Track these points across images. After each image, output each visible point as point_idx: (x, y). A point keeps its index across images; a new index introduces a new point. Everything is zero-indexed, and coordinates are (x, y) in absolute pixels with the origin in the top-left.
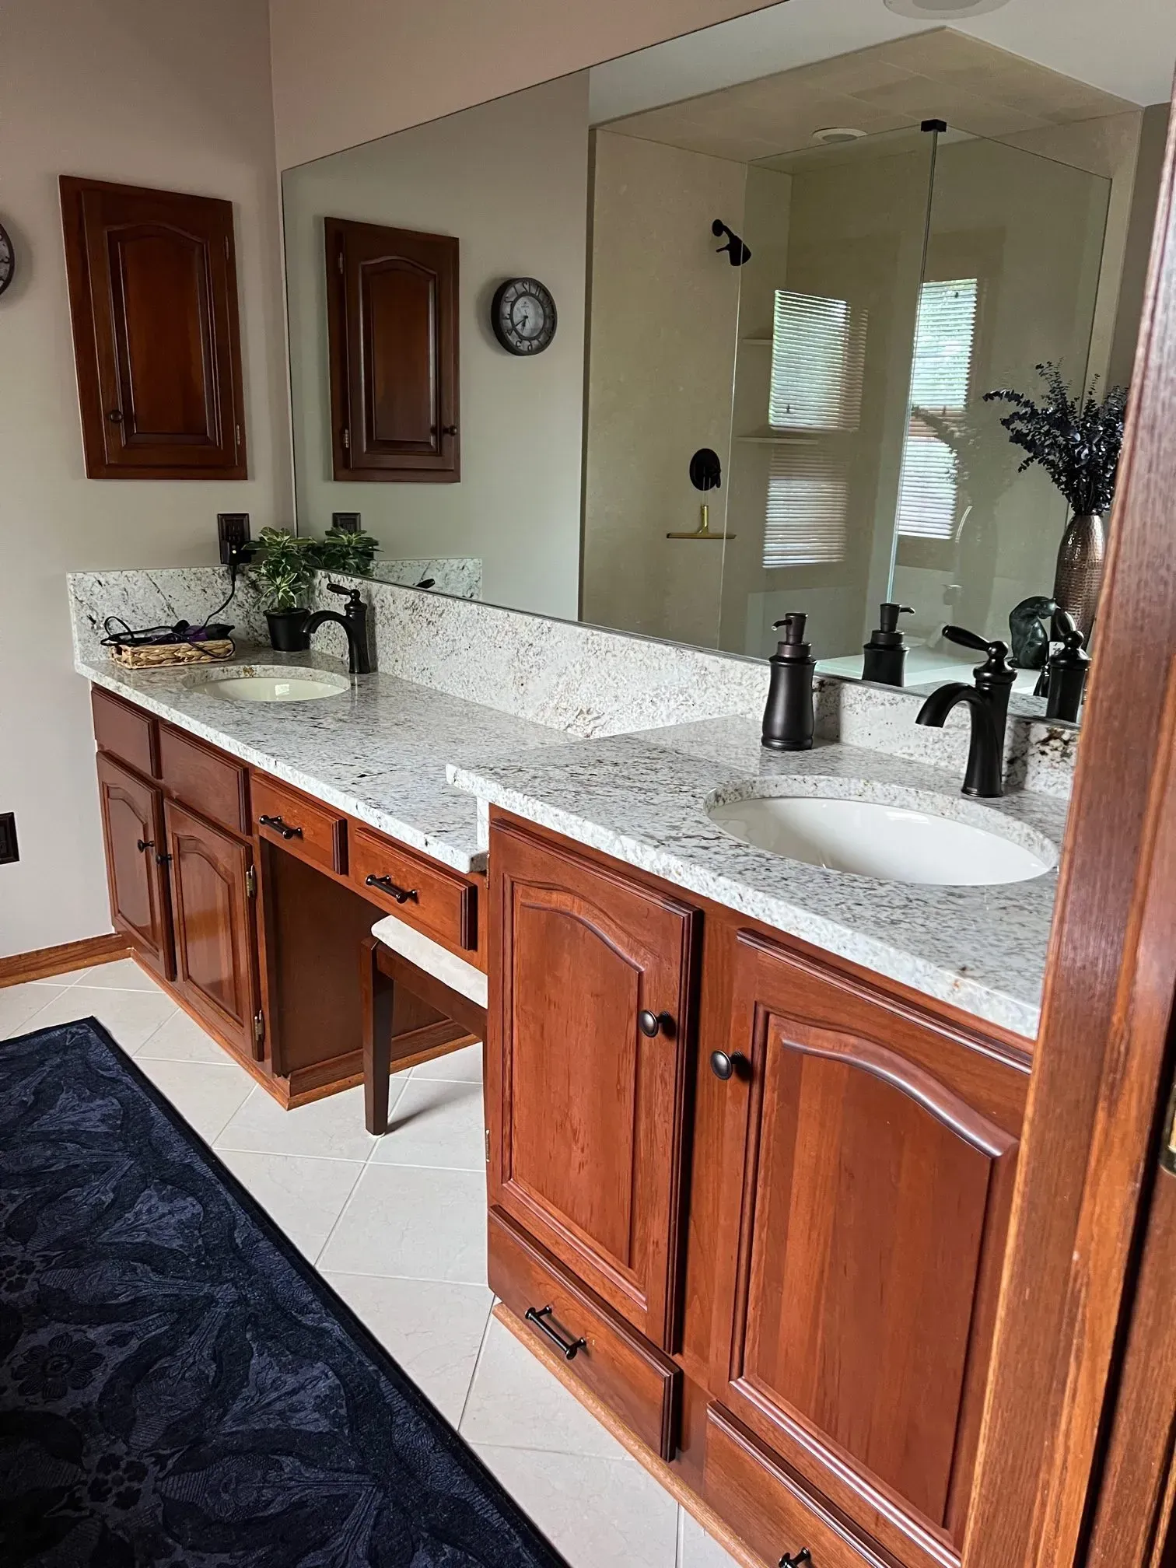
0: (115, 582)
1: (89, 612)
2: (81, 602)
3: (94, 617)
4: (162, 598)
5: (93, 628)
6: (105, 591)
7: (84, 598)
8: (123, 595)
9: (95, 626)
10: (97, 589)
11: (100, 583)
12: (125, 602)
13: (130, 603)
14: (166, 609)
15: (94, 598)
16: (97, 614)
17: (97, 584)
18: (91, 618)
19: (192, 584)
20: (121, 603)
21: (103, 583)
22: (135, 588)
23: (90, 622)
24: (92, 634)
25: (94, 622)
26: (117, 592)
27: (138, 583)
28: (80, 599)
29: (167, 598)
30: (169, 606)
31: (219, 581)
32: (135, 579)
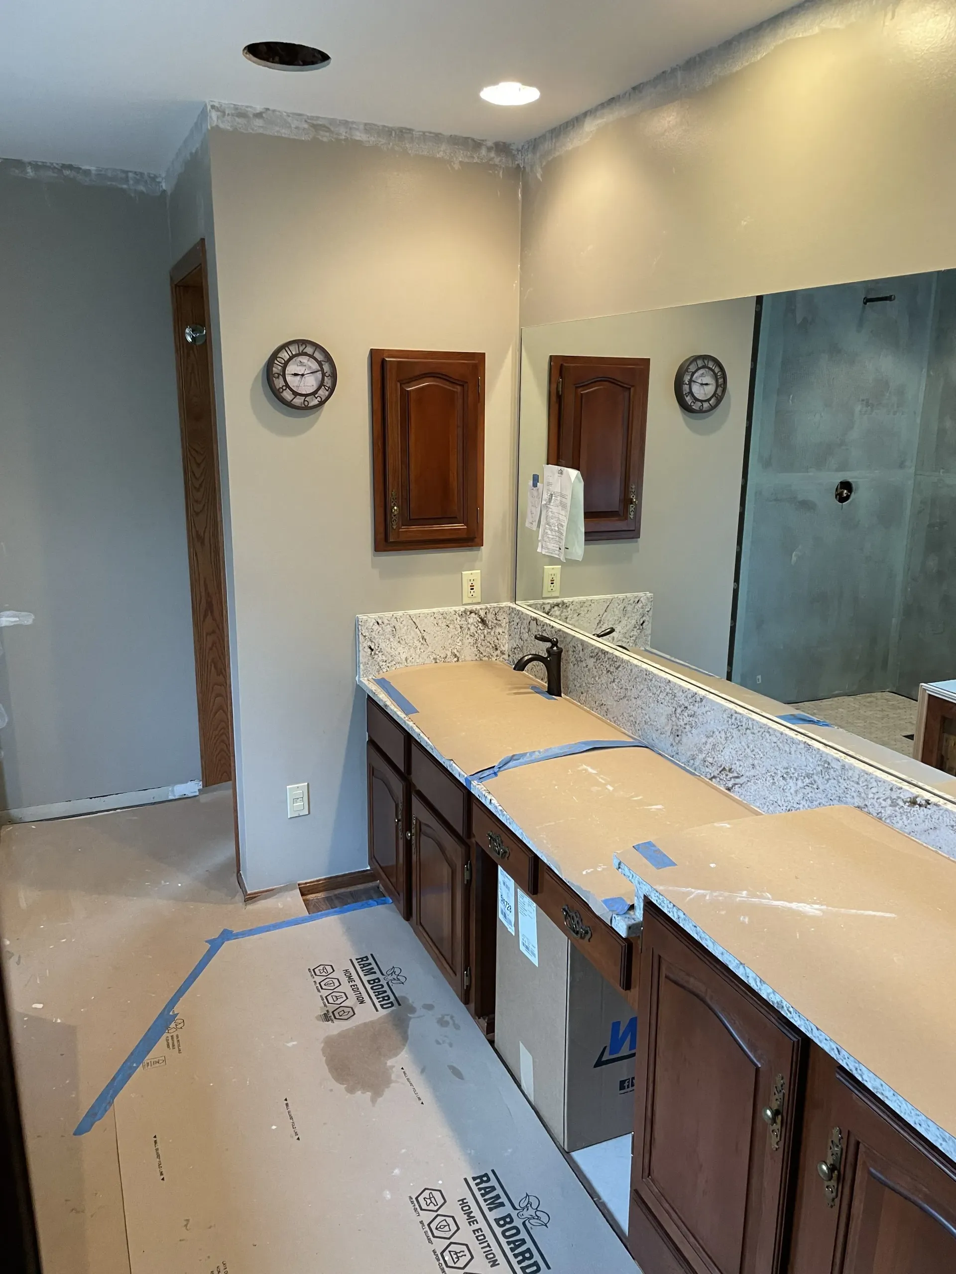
0: (388, 622)
1: (369, 644)
2: (365, 636)
3: (373, 647)
4: (419, 632)
5: (371, 654)
6: (381, 629)
7: (367, 634)
8: (393, 631)
9: (373, 653)
10: (376, 627)
11: (378, 623)
12: (394, 636)
13: (397, 637)
14: (421, 640)
15: (373, 634)
16: (375, 645)
17: (376, 624)
18: (370, 648)
19: (440, 622)
20: (391, 636)
21: (380, 623)
22: (401, 625)
23: (369, 650)
24: (370, 658)
25: (372, 650)
26: (389, 629)
27: (404, 623)
28: (364, 635)
29: (422, 632)
30: (423, 638)
31: (459, 618)
32: (402, 619)
